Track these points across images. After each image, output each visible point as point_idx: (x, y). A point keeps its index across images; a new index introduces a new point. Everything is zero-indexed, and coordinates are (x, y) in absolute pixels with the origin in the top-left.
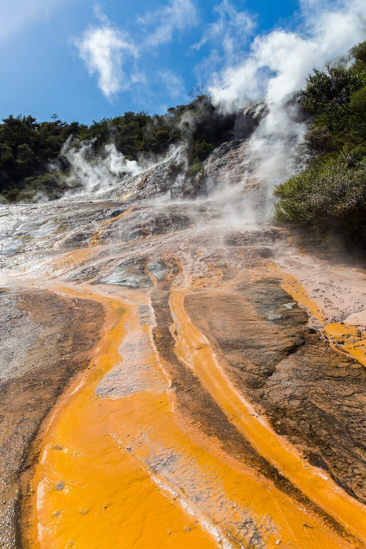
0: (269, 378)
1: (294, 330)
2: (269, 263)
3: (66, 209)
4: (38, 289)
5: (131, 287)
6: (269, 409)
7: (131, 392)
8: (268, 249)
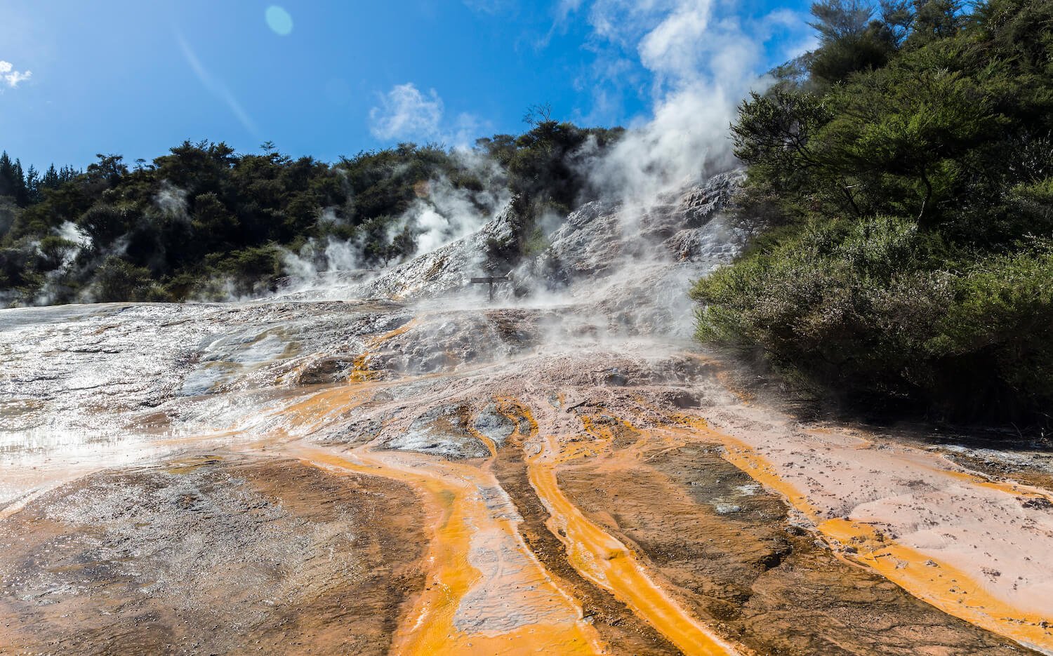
0: (746, 604)
1: (766, 530)
2: (691, 418)
3: (296, 313)
4: (278, 457)
5: (449, 457)
6: (759, 649)
7: (517, 625)
8: (686, 392)
